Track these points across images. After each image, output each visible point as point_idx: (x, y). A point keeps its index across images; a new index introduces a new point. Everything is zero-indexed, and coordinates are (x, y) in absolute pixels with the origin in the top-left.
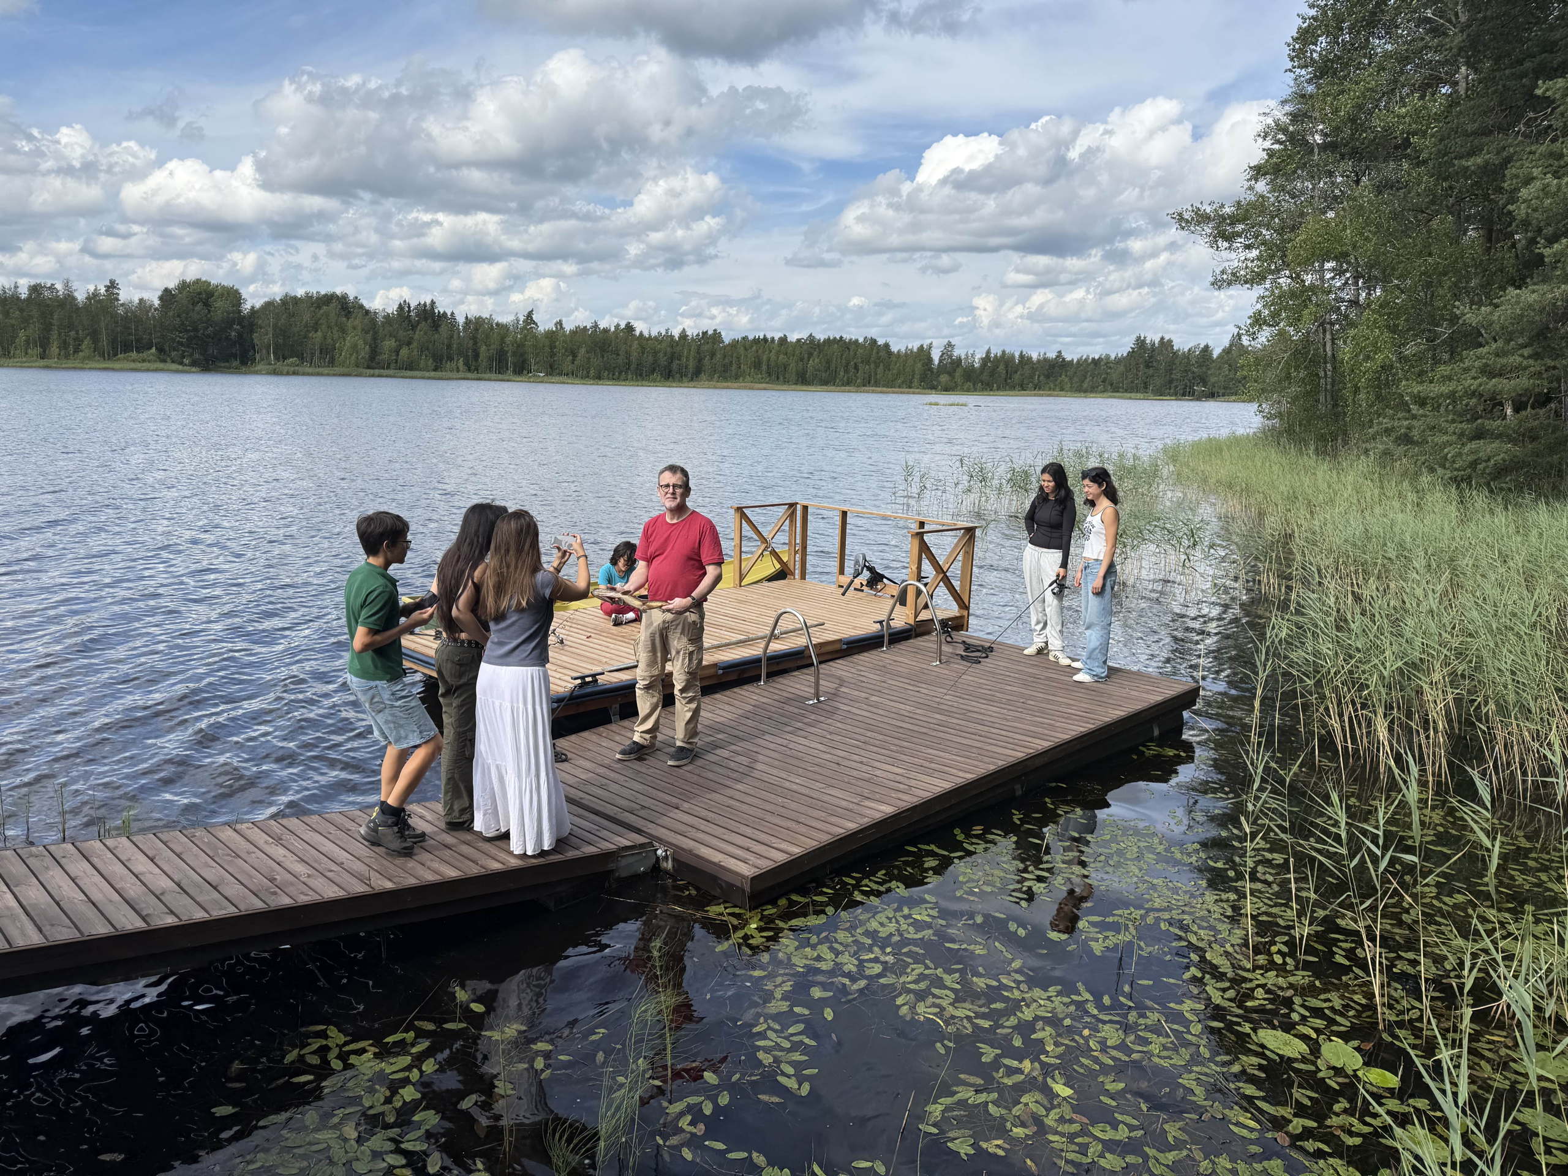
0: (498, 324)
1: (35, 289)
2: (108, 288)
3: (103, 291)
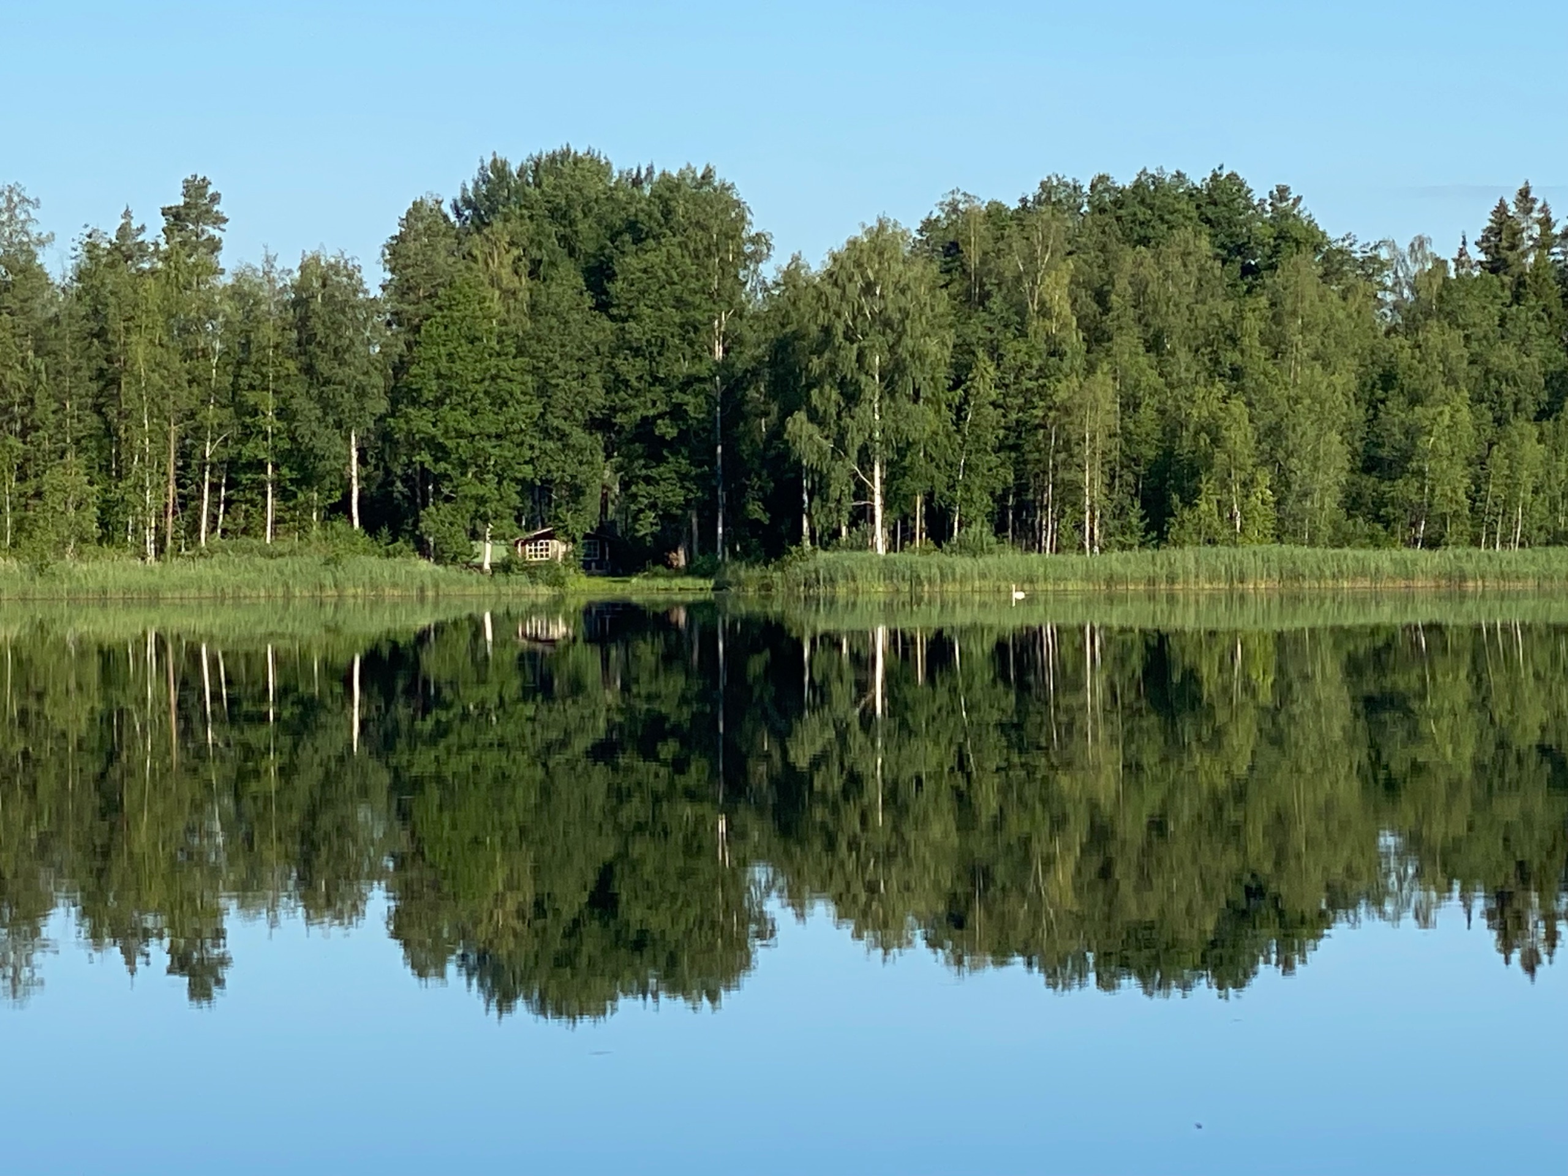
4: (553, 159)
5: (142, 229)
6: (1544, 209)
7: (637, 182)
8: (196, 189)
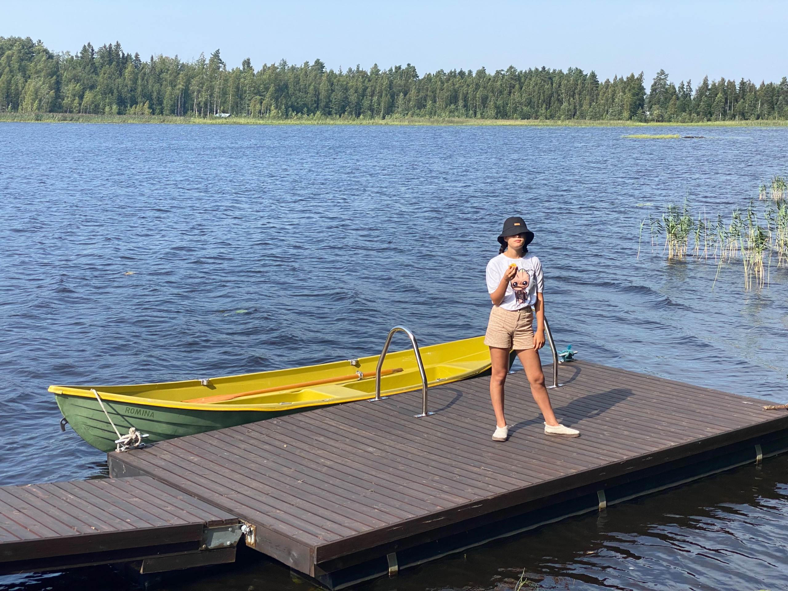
0: (183, 65)
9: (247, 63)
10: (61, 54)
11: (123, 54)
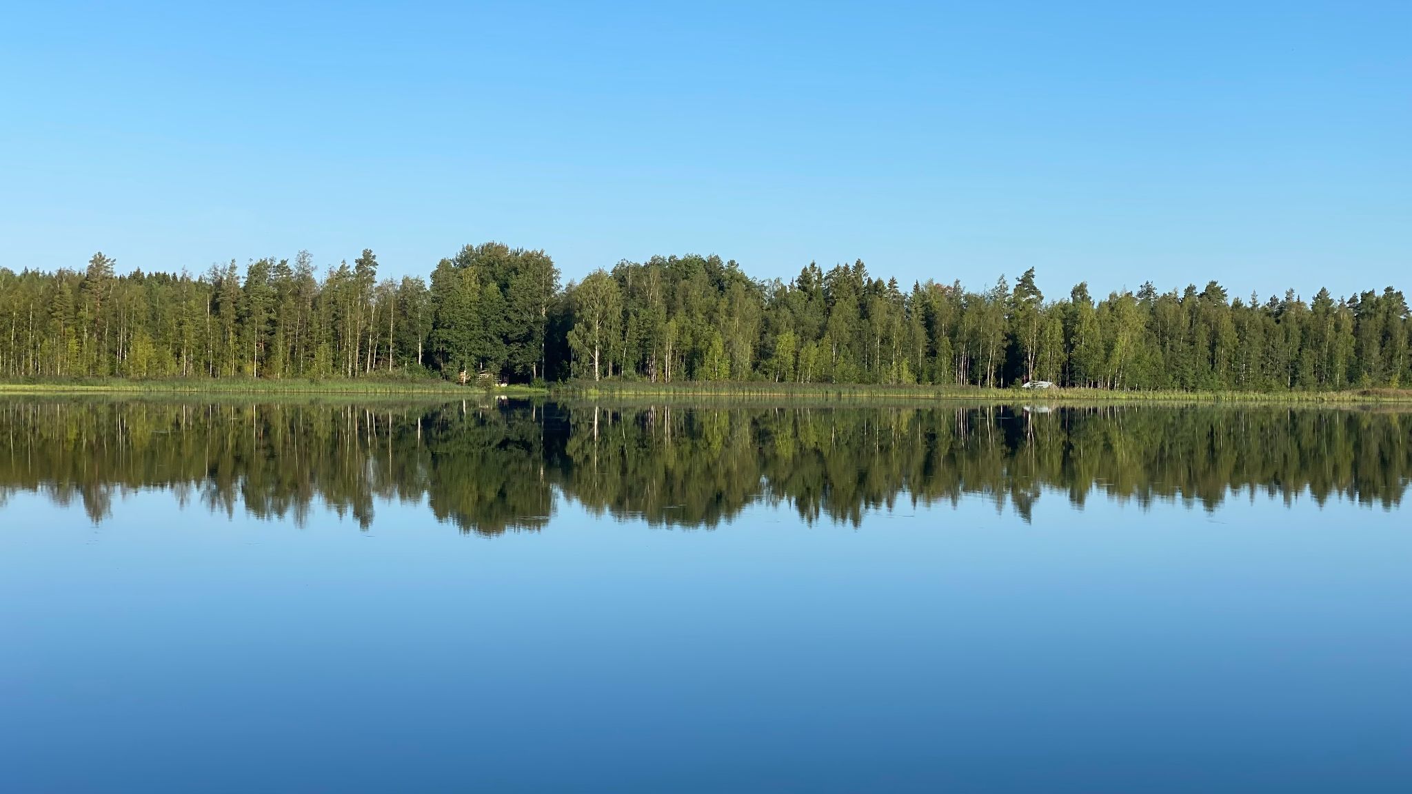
0: (967, 297)
1: (257, 271)
2: (360, 263)
3: (352, 269)
4: (488, 246)
5: (349, 267)
6: (819, 269)
7: (517, 254)
8: (367, 254)
9: (1080, 291)
10: (766, 284)
11: (870, 281)
